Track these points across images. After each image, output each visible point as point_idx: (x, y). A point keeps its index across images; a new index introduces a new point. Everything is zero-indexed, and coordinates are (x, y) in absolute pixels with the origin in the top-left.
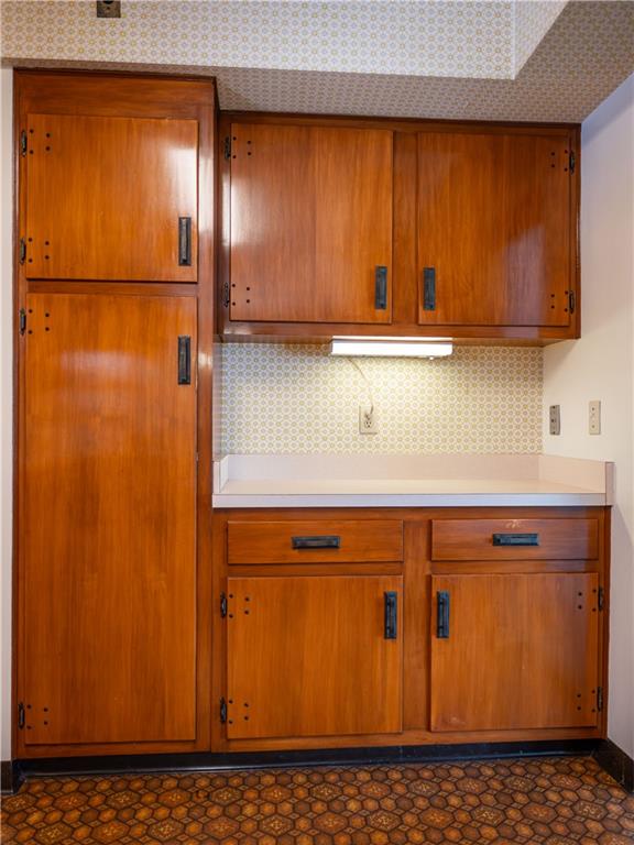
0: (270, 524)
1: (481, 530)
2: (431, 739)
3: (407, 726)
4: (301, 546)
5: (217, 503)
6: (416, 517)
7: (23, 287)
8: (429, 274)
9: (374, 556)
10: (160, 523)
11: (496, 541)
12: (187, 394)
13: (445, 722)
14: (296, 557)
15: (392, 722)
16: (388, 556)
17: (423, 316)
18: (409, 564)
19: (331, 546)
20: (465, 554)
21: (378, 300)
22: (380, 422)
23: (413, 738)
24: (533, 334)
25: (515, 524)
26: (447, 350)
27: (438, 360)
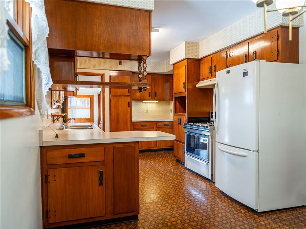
0: (139, 124)
1: (162, 124)
2: (157, 148)
3: (154, 147)
4: (142, 126)
5: (133, 121)
6: (155, 122)
7: (110, 96)
8: (156, 93)
9: (150, 127)
10: (126, 124)
11: (164, 125)
12: (129, 108)
13: (159, 146)
14: (142, 127)
15: (153, 146)
16: (152, 127)
17: (155, 98)
18: (154, 128)
19: (146, 126)
20: (161, 127)
21: (150, 96)
22: (149, 111)
23: (155, 148)
24: (169, 100)
25: (166, 123)
26: (157, 102)
27: (156, 103)
